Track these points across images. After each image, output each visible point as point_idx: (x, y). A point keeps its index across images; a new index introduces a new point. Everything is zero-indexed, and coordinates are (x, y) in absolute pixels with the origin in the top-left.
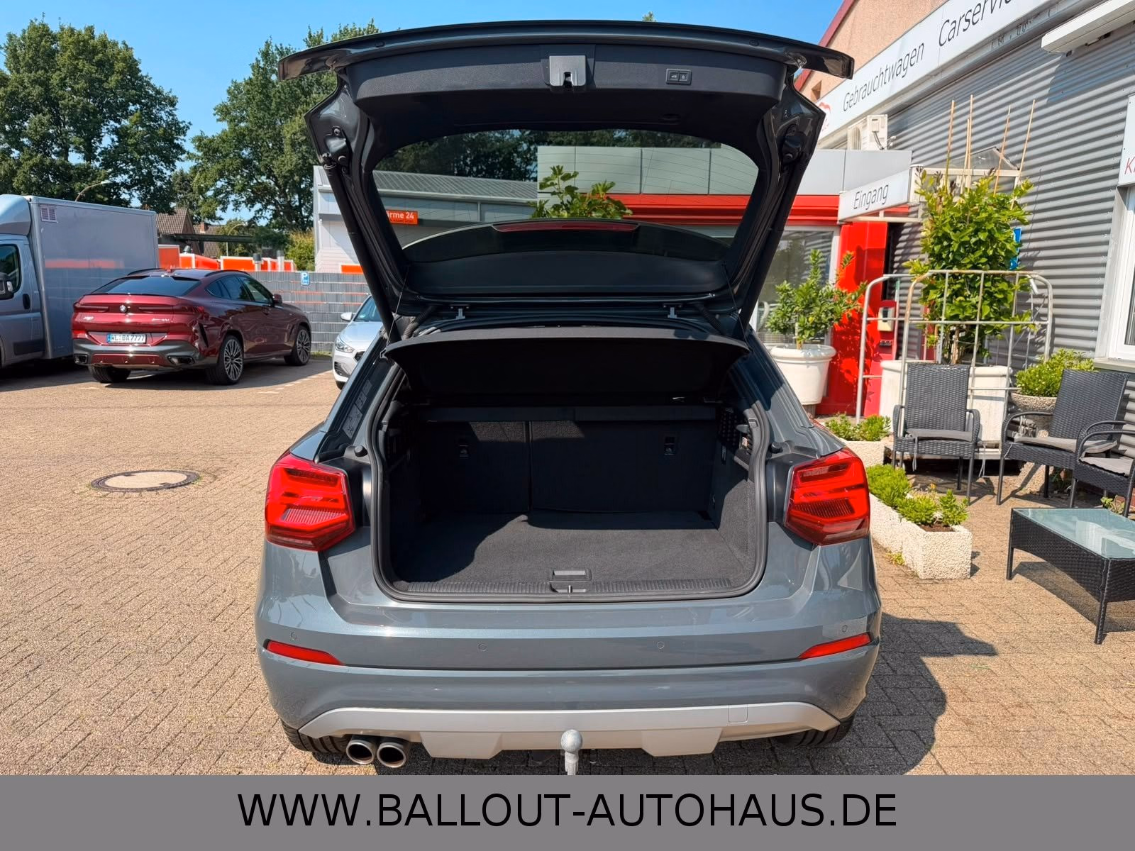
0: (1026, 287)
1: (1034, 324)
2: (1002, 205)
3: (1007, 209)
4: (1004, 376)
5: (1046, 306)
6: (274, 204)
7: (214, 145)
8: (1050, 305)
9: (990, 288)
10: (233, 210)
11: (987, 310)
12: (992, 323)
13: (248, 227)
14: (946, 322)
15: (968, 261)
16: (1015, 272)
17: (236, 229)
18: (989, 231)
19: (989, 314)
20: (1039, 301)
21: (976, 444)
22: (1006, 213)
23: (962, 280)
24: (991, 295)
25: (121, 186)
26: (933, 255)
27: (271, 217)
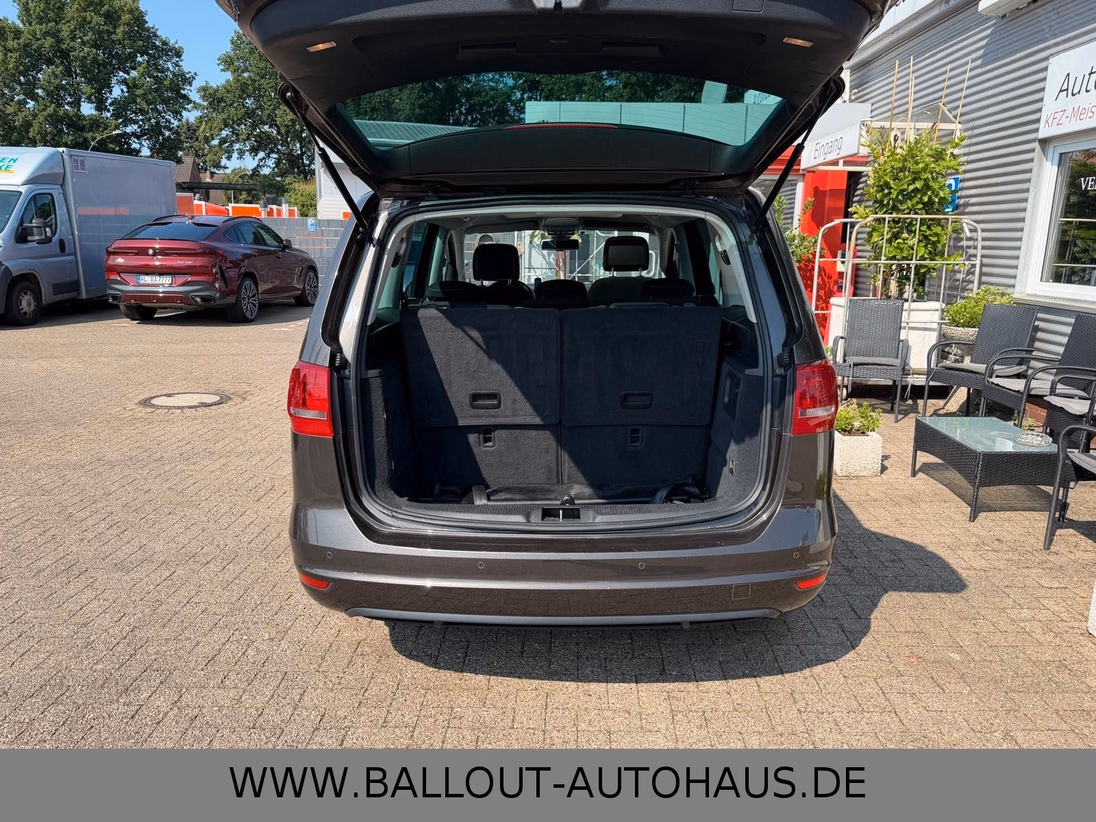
0: (958, 231)
1: (964, 264)
2: (939, 156)
3: (944, 160)
4: (938, 310)
5: (976, 248)
6: (277, 152)
7: (219, 95)
8: (979, 247)
9: (926, 232)
10: (238, 158)
11: (922, 251)
12: (927, 262)
13: (252, 175)
14: (885, 262)
15: (905, 207)
16: (948, 217)
17: (240, 177)
18: (925, 180)
19: (924, 254)
20: (971, 243)
21: (904, 369)
22: (942, 163)
23: (900, 224)
24: (926, 237)
25: (131, 136)
26: (875, 202)
27: (274, 165)
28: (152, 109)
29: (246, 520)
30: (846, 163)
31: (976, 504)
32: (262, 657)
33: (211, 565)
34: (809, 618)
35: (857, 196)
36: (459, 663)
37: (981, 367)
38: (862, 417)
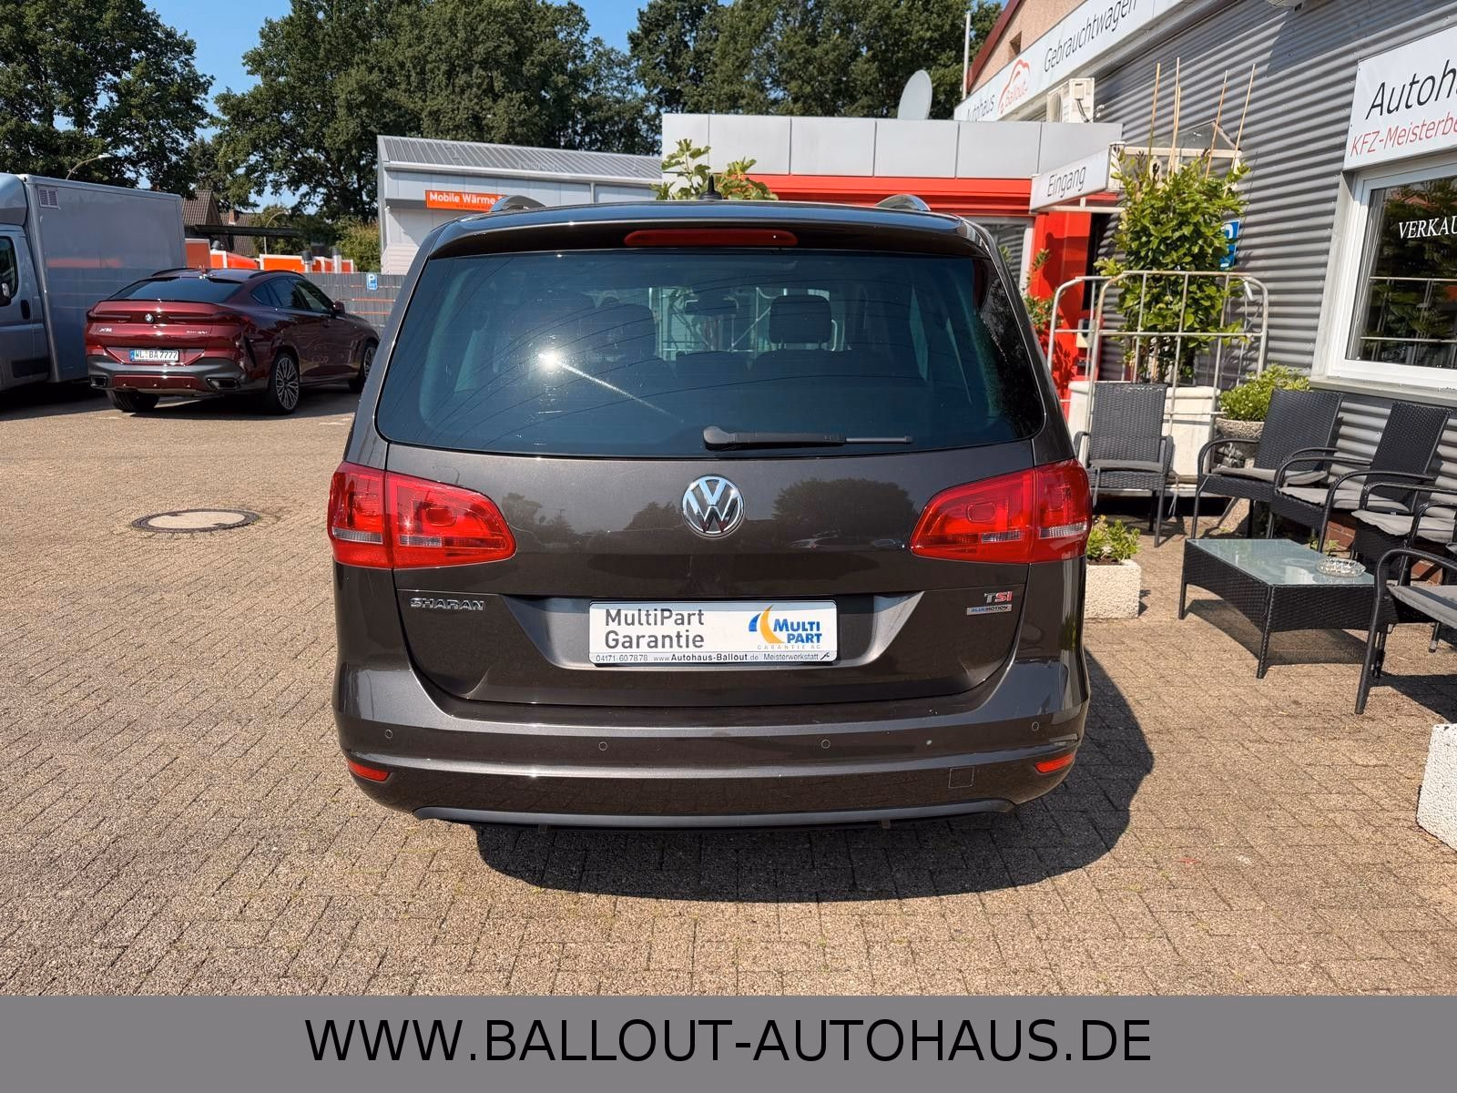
0: (1238, 292)
1: (1245, 336)
2: (1212, 193)
3: (1220, 198)
4: (1210, 398)
6: (325, 186)
7: (245, 108)
8: (1265, 314)
9: (1196, 293)
11: (1190, 320)
13: (291, 216)
14: (1142, 333)
16: (1224, 273)
17: (275, 218)
18: (1195, 224)
19: (1193, 323)
21: (1167, 476)
22: (1218, 202)
23: (1162, 283)
24: (1196, 301)
25: (125, 161)
26: (1130, 253)
27: (322, 202)
28: (152, 125)
29: (278, 684)
30: (1089, 203)
31: (1265, 655)
32: (298, 876)
33: (228, 748)
34: (1048, 811)
35: (1104, 246)
36: (573, 880)
37: (1269, 474)
38: (1114, 540)
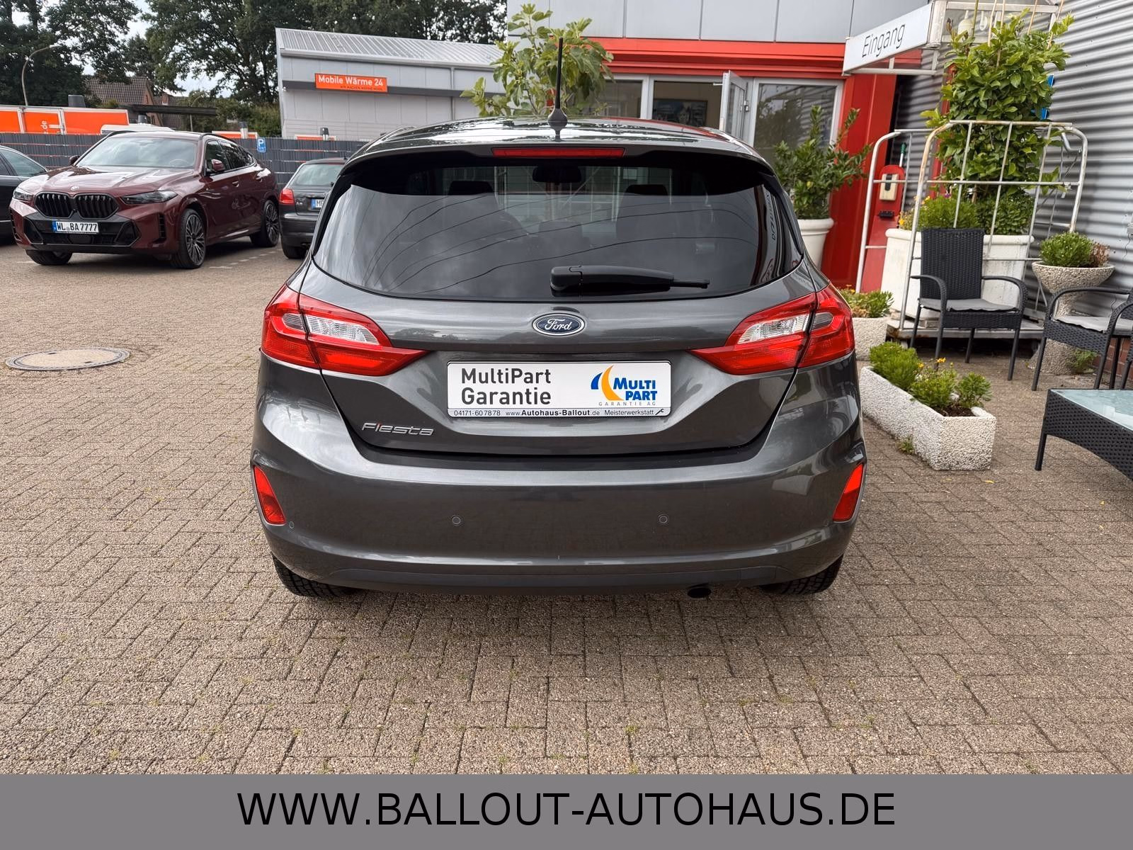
4: (1024, 245)
5: (1078, 165)
6: (238, 74)
8: (1083, 164)
10: (193, 78)
12: (1016, 183)
13: (211, 99)
14: (965, 182)
15: (996, 110)
16: (1048, 123)
19: (1014, 172)
20: (1073, 159)
24: (1018, 149)
25: (72, 50)
27: (235, 87)
